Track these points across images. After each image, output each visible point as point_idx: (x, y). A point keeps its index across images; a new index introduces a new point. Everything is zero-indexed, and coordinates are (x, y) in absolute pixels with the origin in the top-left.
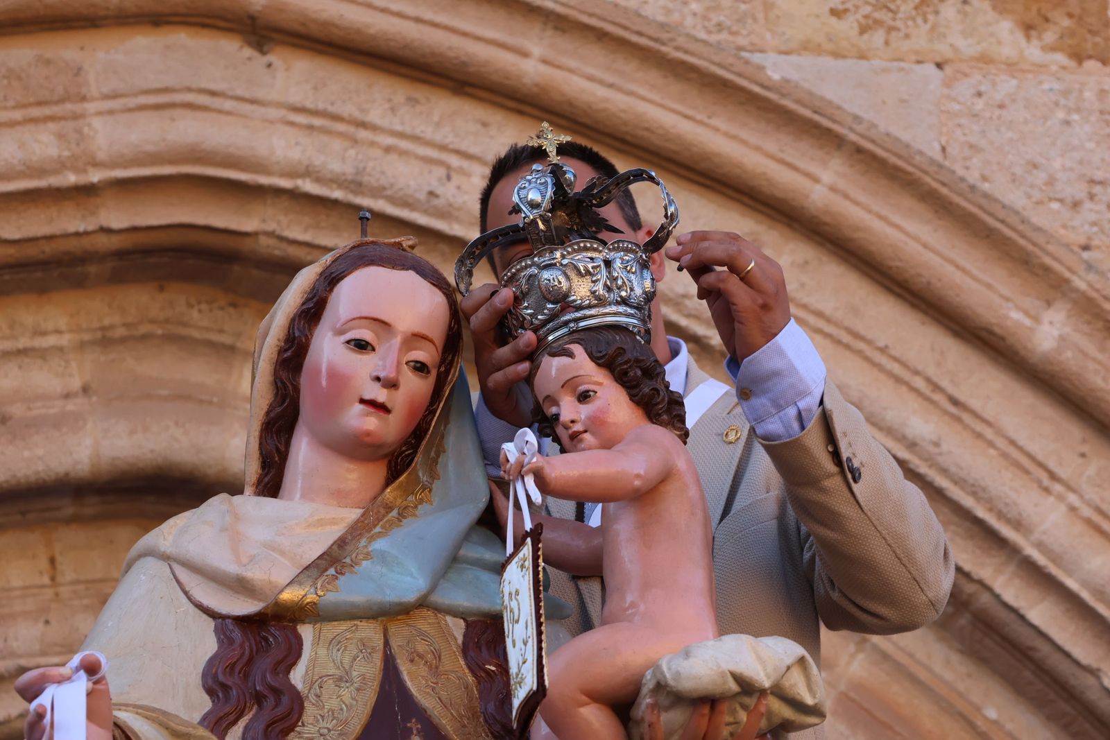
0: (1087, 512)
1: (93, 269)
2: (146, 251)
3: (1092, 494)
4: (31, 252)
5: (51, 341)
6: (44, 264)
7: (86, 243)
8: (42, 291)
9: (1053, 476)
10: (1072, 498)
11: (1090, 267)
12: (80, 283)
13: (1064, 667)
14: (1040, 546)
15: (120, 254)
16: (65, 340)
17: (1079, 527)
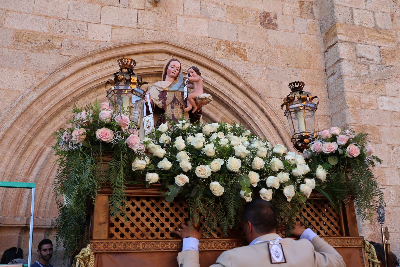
0: (243, 101)
1: (154, 75)
2: (159, 74)
3: (244, 100)
4: (149, 73)
5: (150, 82)
6: (150, 75)
7: (154, 73)
8: (149, 77)
9: (240, 98)
10: (242, 100)
11: (245, 79)
12: (153, 76)
13: (240, 115)
14: (239, 104)
15: (156, 74)
16: (151, 82)
17: (242, 103)
